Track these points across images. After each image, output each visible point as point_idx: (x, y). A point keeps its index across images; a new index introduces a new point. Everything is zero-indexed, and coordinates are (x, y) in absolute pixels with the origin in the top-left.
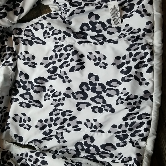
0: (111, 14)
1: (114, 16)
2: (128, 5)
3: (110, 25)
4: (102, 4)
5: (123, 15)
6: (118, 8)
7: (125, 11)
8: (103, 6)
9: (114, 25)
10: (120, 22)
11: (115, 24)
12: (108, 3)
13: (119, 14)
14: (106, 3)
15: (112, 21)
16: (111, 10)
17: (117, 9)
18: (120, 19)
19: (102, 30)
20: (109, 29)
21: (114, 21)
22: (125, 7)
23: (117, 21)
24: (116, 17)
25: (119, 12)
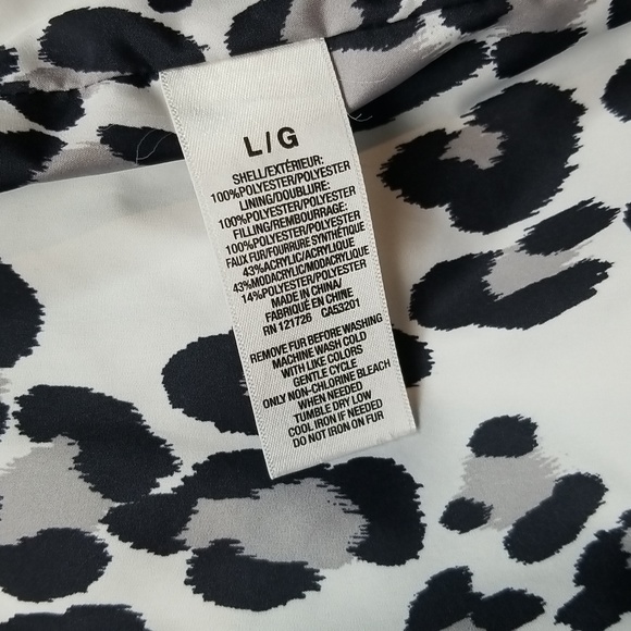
0: (237, 274)
1: (286, 311)
2: (487, 113)
3: (236, 442)
4: (65, 108)
5: (418, 265)
6: (355, 177)
7: (442, 214)
8: (79, 137)
9: (300, 434)
10: (388, 385)
11: (313, 421)
12: (172, 84)
13: (372, 259)
14: (139, 74)
15: (260, 381)
16: (232, 208)
17: (335, 182)
18: (380, 344)
19: (102, 533)
20: (212, 520)
21: (288, 386)
22: (440, 138)
23: (348, 380)
24: (319, 323)
25: (366, 238)
